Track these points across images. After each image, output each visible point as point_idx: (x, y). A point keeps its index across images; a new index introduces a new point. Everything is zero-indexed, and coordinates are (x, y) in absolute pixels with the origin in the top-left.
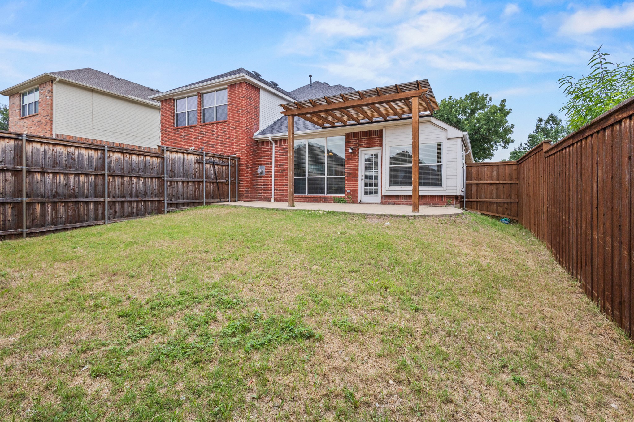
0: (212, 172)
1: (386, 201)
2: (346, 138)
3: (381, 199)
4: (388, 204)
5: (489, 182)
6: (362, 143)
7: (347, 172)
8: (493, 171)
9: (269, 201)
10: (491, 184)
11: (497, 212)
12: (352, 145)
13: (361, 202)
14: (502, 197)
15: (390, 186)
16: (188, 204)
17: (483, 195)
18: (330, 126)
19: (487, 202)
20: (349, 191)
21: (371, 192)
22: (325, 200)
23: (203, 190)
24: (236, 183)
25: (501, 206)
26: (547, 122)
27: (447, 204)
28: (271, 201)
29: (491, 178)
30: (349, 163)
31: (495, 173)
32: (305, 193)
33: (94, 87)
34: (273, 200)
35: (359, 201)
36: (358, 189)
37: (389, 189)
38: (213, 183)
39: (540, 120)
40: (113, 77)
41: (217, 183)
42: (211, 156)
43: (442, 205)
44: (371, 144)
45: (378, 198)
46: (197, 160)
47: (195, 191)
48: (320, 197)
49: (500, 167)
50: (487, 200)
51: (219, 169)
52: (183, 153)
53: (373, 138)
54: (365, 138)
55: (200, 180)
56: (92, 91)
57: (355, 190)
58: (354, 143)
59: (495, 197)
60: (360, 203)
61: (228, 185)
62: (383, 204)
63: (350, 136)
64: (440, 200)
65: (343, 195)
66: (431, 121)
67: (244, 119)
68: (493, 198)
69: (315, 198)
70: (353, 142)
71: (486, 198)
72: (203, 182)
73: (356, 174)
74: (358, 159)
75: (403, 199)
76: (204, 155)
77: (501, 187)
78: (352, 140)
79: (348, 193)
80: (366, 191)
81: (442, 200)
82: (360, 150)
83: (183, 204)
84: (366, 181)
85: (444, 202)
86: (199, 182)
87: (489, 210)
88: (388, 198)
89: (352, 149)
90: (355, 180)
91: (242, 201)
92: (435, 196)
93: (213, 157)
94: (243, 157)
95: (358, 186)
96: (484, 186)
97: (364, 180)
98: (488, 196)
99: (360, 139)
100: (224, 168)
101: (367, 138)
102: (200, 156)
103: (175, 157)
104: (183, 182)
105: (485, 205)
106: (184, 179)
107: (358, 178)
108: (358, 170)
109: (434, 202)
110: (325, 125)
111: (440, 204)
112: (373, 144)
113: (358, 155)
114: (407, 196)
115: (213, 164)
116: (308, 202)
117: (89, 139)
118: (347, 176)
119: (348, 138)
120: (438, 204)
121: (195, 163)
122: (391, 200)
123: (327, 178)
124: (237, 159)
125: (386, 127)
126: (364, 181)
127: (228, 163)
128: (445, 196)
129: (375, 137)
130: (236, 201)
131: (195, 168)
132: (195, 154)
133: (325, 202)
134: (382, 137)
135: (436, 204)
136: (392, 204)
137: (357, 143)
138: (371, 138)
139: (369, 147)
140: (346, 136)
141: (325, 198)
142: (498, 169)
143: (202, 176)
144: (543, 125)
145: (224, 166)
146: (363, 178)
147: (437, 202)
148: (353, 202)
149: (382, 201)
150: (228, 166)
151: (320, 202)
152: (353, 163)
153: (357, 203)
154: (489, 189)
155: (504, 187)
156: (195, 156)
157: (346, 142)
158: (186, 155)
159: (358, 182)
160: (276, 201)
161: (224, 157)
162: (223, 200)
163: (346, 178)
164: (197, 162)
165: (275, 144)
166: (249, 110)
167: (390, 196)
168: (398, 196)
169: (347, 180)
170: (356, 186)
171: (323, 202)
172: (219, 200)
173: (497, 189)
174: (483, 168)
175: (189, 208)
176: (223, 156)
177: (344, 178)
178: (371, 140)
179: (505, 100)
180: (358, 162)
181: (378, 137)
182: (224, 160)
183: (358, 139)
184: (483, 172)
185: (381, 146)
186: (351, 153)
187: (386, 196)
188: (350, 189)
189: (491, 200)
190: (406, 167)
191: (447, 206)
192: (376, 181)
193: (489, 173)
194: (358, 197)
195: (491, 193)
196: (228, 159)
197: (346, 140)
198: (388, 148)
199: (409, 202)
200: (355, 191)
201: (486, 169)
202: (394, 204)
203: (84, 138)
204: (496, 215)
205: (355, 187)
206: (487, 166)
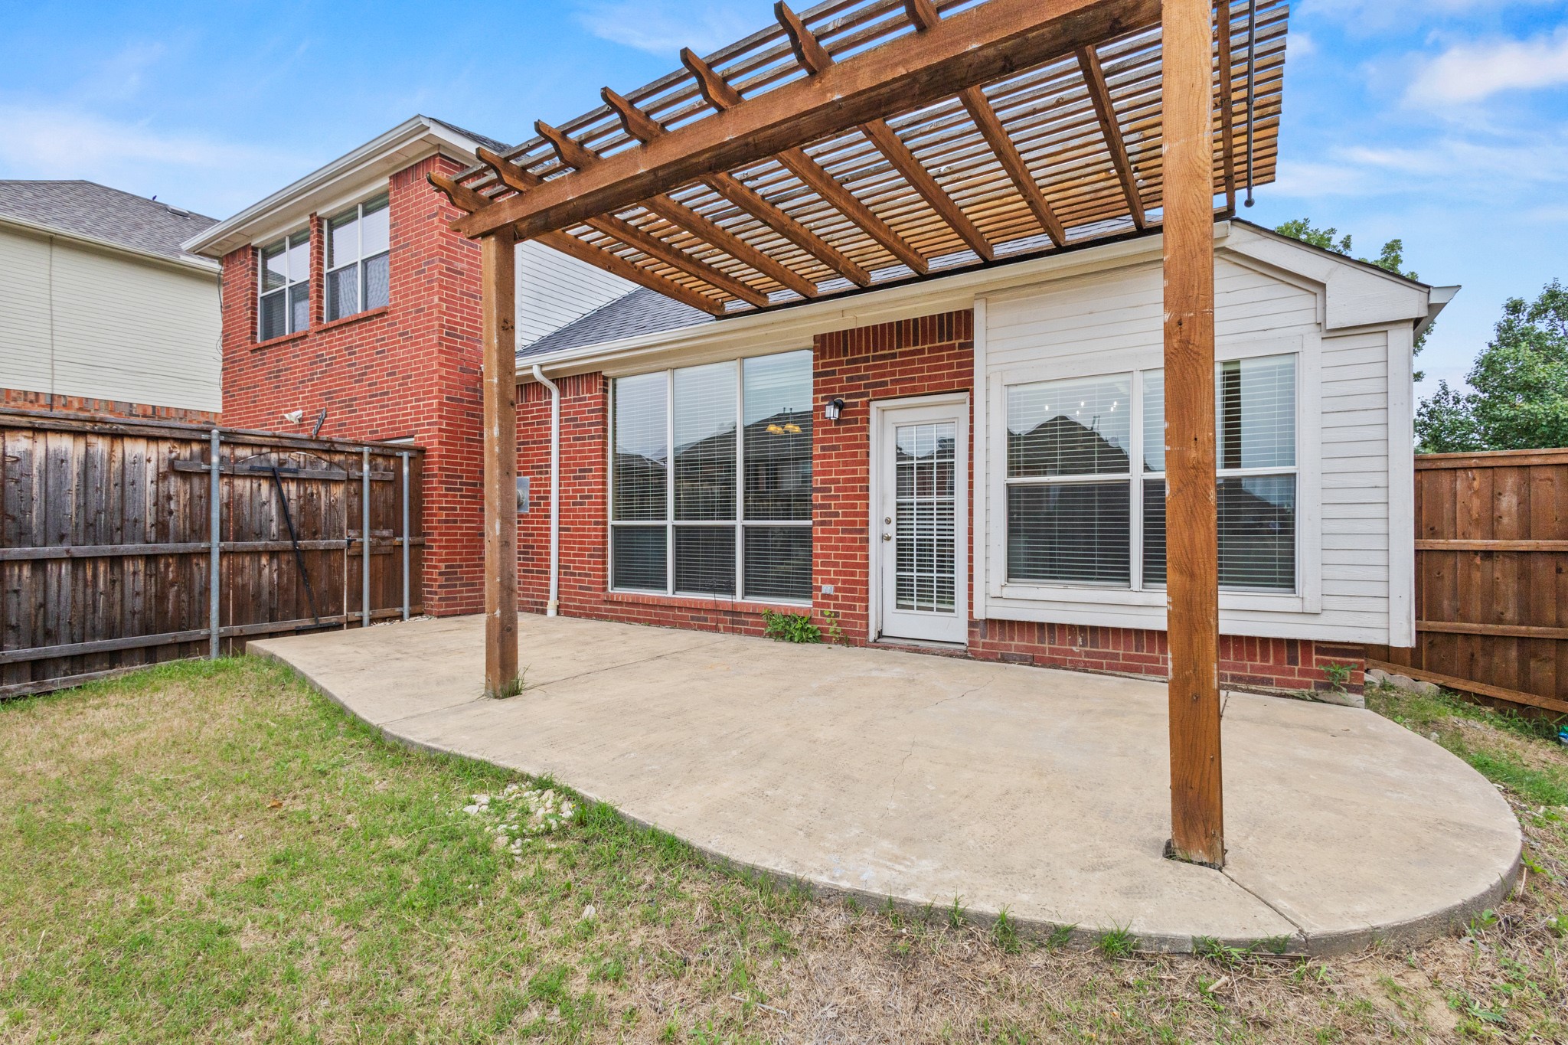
0: (274, 510)
1: (992, 646)
2: (816, 358)
3: (971, 633)
4: (1004, 659)
5: (1478, 543)
6: (883, 375)
7: (822, 506)
8: (1496, 496)
9: (538, 611)
10: (1488, 554)
11: (1525, 686)
12: (841, 389)
13: (883, 643)
14: (1551, 615)
15: (1013, 573)
16: (114, 658)
17: (1446, 603)
18: (749, 306)
19: (1467, 636)
20: (828, 589)
21: (924, 595)
22: (733, 622)
23: (207, 590)
24: (402, 546)
25: (1547, 660)
26: (1539, 312)
27: (1328, 687)
28: (544, 612)
29: (1491, 525)
30: (830, 465)
31: (1508, 502)
32: (665, 587)
33: (54, 228)
34: (551, 611)
35: (872, 635)
36: (866, 583)
37: (1007, 592)
38: (273, 554)
39: (1515, 308)
40: (165, 208)
41: (299, 554)
42: (261, 446)
43: (1290, 684)
44: (922, 379)
45: (952, 627)
46: (171, 463)
47: (161, 598)
48: (715, 609)
49: (1534, 473)
50: (1475, 627)
51: (308, 500)
52: (77, 434)
53: (931, 350)
54: (894, 356)
55: (192, 546)
56: (51, 240)
57: (856, 588)
58: (850, 379)
59: (1509, 615)
60: (875, 645)
61: (361, 556)
62: (976, 657)
63: (828, 346)
64: (1278, 661)
65: (805, 604)
66: (1228, 244)
67: (436, 299)
68: (1500, 620)
69: (699, 610)
70: (842, 372)
71: (1465, 619)
72: (206, 554)
73: (856, 514)
74: (867, 446)
75: (1074, 643)
76: (215, 443)
77: (1544, 570)
78: (841, 363)
79: (825, 596)
80: (903, 589)
81: (1293, 661)
82: (873, 405)
83: (80, 662)
84: (902, 548)
85: (1302, 673)
86: (184, 558)
87: (1479, 674)
88: (1003, 634)
89: (840, 406)
90: (854, 540)
91: (430, 613)
92: (1251, 640)
93: (275, 448)
94: (434, 446)
95: (866, 566)
96: (1449, 561)
97: (893, 544)
98: (1476, 608)
99: (875, 358)
100: (338, 491)
101: (903, 354)
102: (196, 448)
103: (29, 454)
104: (77, 562)
105: (1460, 647)
106: (79, 551)
107: (865, 531)
108: (867, 497)
109: (1244, 668)
110: (730, 307)
111: (1279, 683)
112: (930, 378)
113: (865, 429)
114: (1094, 629)
115: (276, 477)
116: (673, 625)
117: (37, 394)
118: (822, 523)
119: (823, 356)
120: (1268, 682)
121: (161, 477)
122: (1017, 643)
123: (746, 529)
124: (405, 455)
125: (986, 295)
126: (891, 547)
127: (361, 470)
128: (1307, 644)
129: (941, 349)
130: (401, 617)
131: (162, 501)
132: (165, 439)
133: (733, 631)
134: (971, 345)
135: (1253, 680)
136: (1023, 660)
137: (860, 378)
138: (922, 351)
139: (915, 393)
140: (814, 349)
141: (734, 612)
142: (1527, 482)
143: (201, 531)
144: (1524, 324)
145: (337, 482)
146: (891, 530)
147: (1262, 669)
148: (846, 640)
149: (972, 643)
150: (360, 480)
151: (715, 629)
152: (845, 464)
153: (865, 644)
154: (1477, 576)
155: (1559, 571)
156: (165, 447)
157: (816, 375)
158: (101, 445)
159: (865, 549)
160: (567, 614)
161: (339, 448)
162: (333, 619)
163: (818, 532)
164: (173, 469)
165: (562, 393)
166: (459, 266)
167: (1011, 623)
168: (1051, 626)
169: (819, 539)
170: (858, 566)
171: (726, 630)
172: (307, 622)
173: (1524, 576)
174: (1445, 479)
175: (120, 673)
176: (332, 443)
177: (809, 529)
178: (922, 361)
179: (1397, 242)
180: (866, 463)
181: (952, 347)
182: (337, 458)
183: (867, 360)
184: (1447, 497)
185: (967, 387)
186: (838, 422)
187: (990, 623)
188: (831, 582)
189: (1492, 629)
190: (1089, 488)
191: (1323, 694)
192: (947, 545)
193: (1476, 503)
194: (867, 617)
195: (1491, 593)
196: (361, 454)
197: (815, 366)
198: (997, 394)
199: (1105, 656)
200: (854, 591)
201: (1460, 485)
202: (1033, 661)
203: (19, 392)
204: (1522, 698)
205: (853, 574)
206: (1465, 469)
